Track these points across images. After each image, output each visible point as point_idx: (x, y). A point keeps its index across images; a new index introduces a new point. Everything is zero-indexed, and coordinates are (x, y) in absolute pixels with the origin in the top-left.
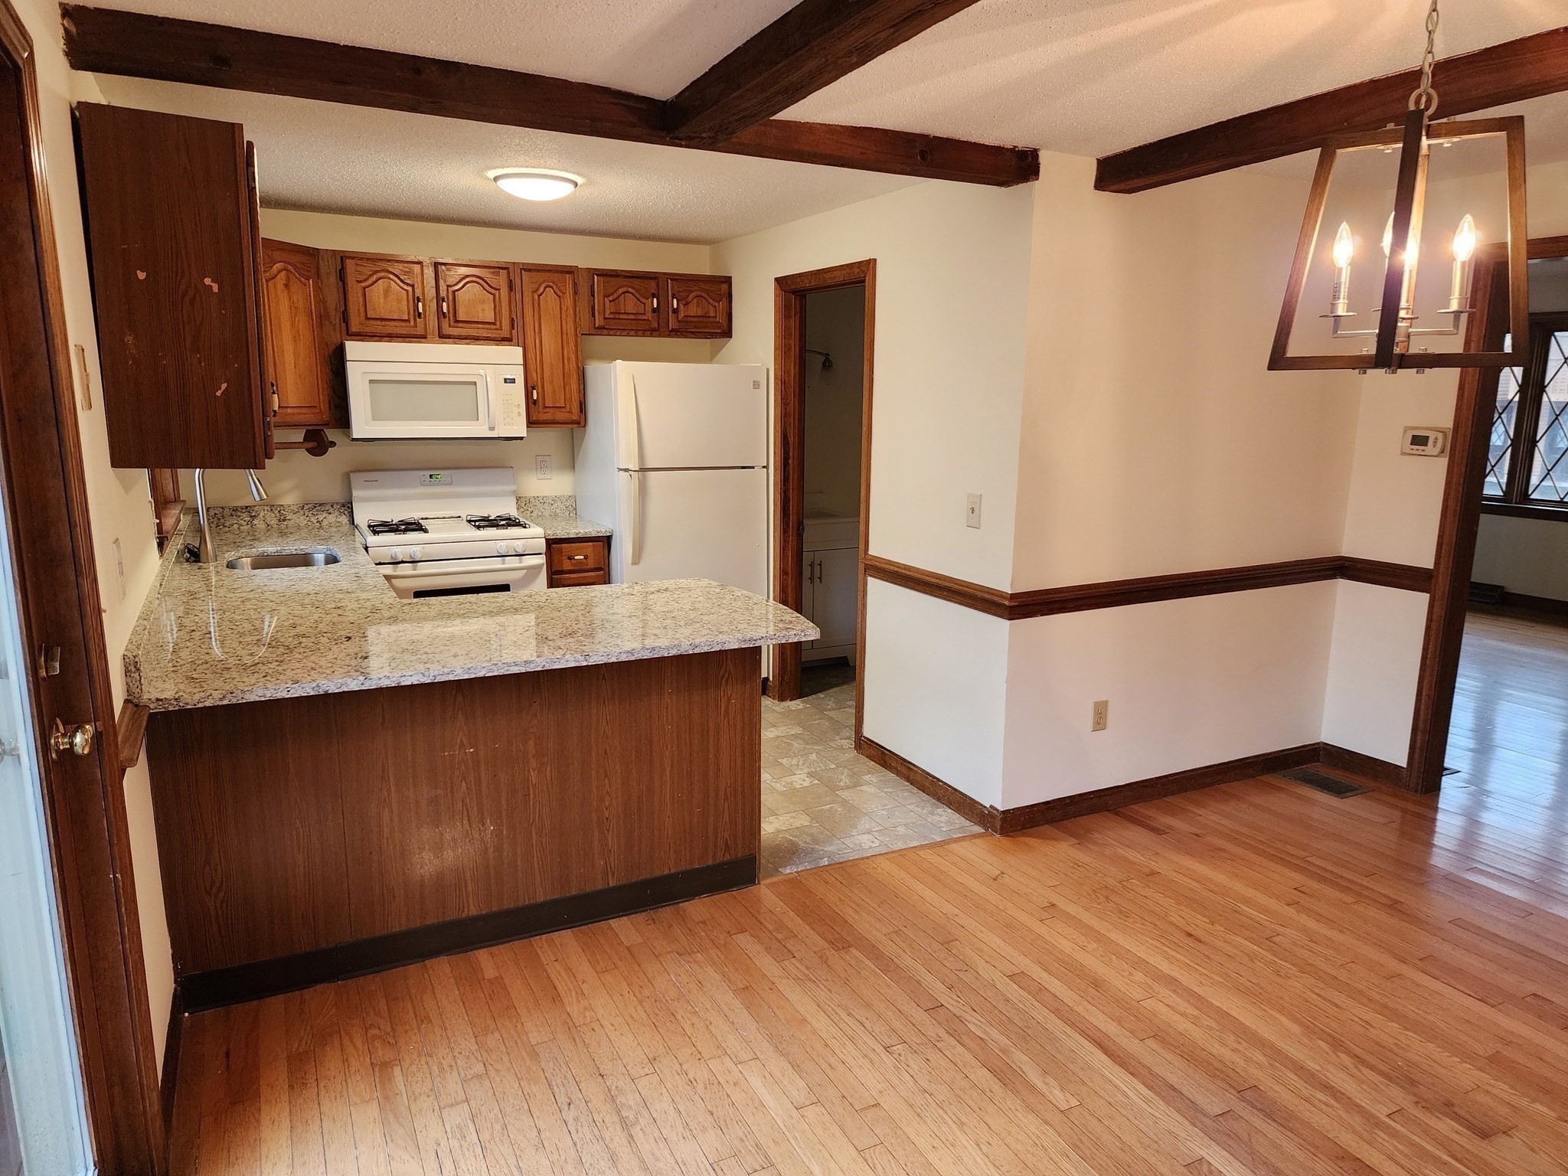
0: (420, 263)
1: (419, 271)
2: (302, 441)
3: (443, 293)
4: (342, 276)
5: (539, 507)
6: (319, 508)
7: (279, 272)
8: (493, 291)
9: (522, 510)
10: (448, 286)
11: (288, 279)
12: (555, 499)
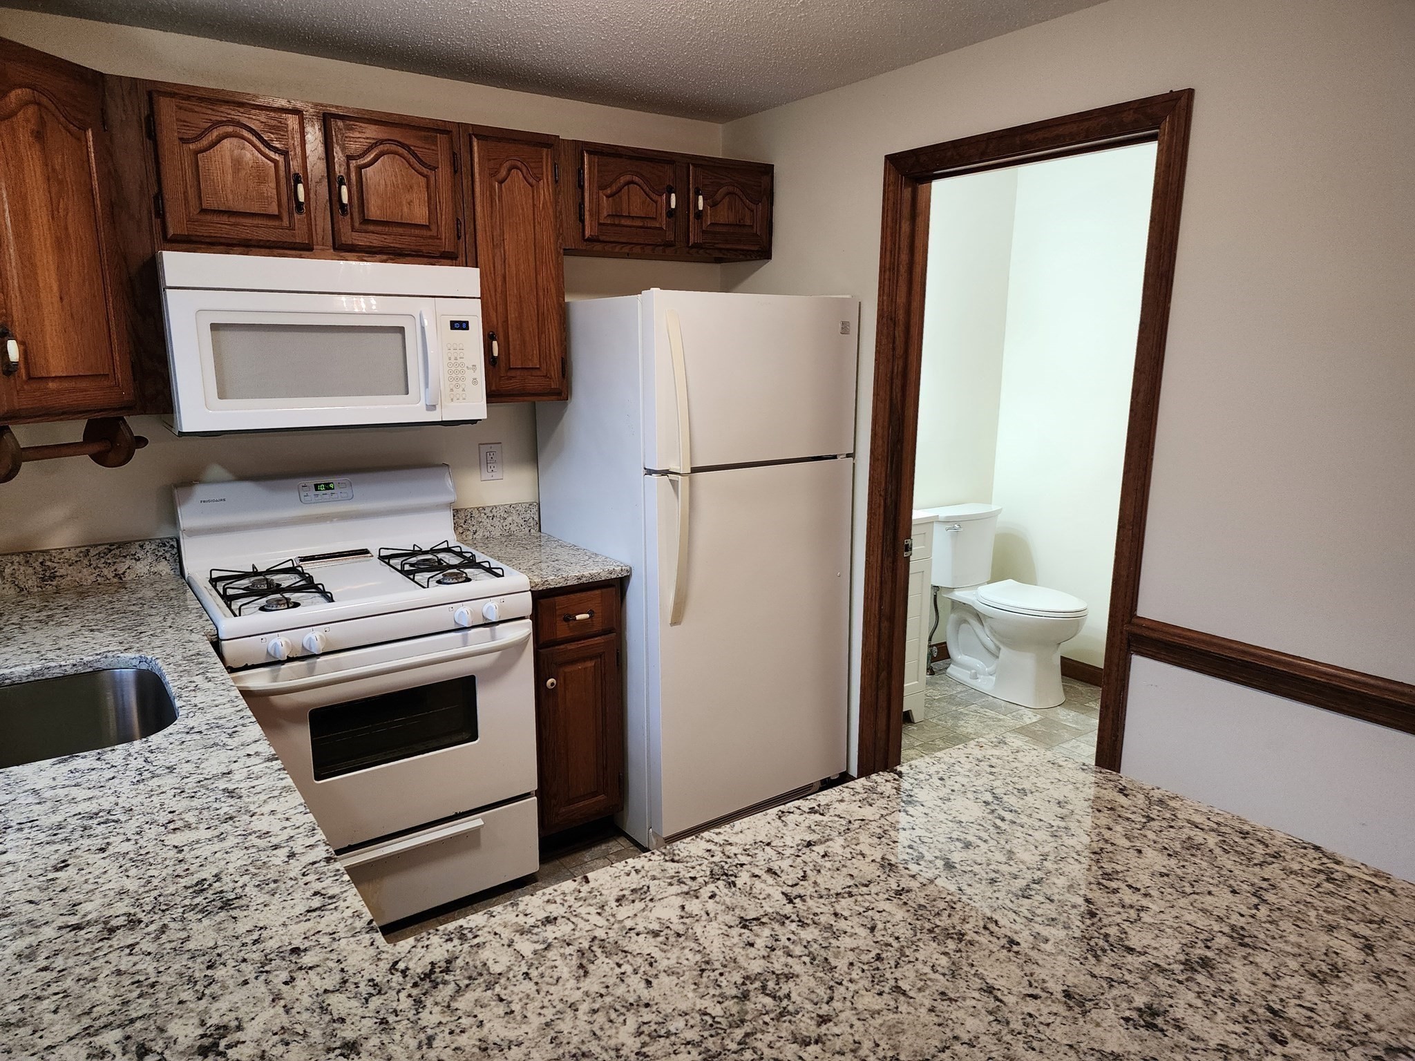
0: (296, 112)
1: (296, 127)
2: (82, 440)
3: (339, 170)
4: (151, 129)
5: (485, 523)
6: (117, 552)
7: (24, 104)
8: (425, 170)
9: (460, 530)
10: (349, 158)
11: (42, 123)
12: (510, 509)
